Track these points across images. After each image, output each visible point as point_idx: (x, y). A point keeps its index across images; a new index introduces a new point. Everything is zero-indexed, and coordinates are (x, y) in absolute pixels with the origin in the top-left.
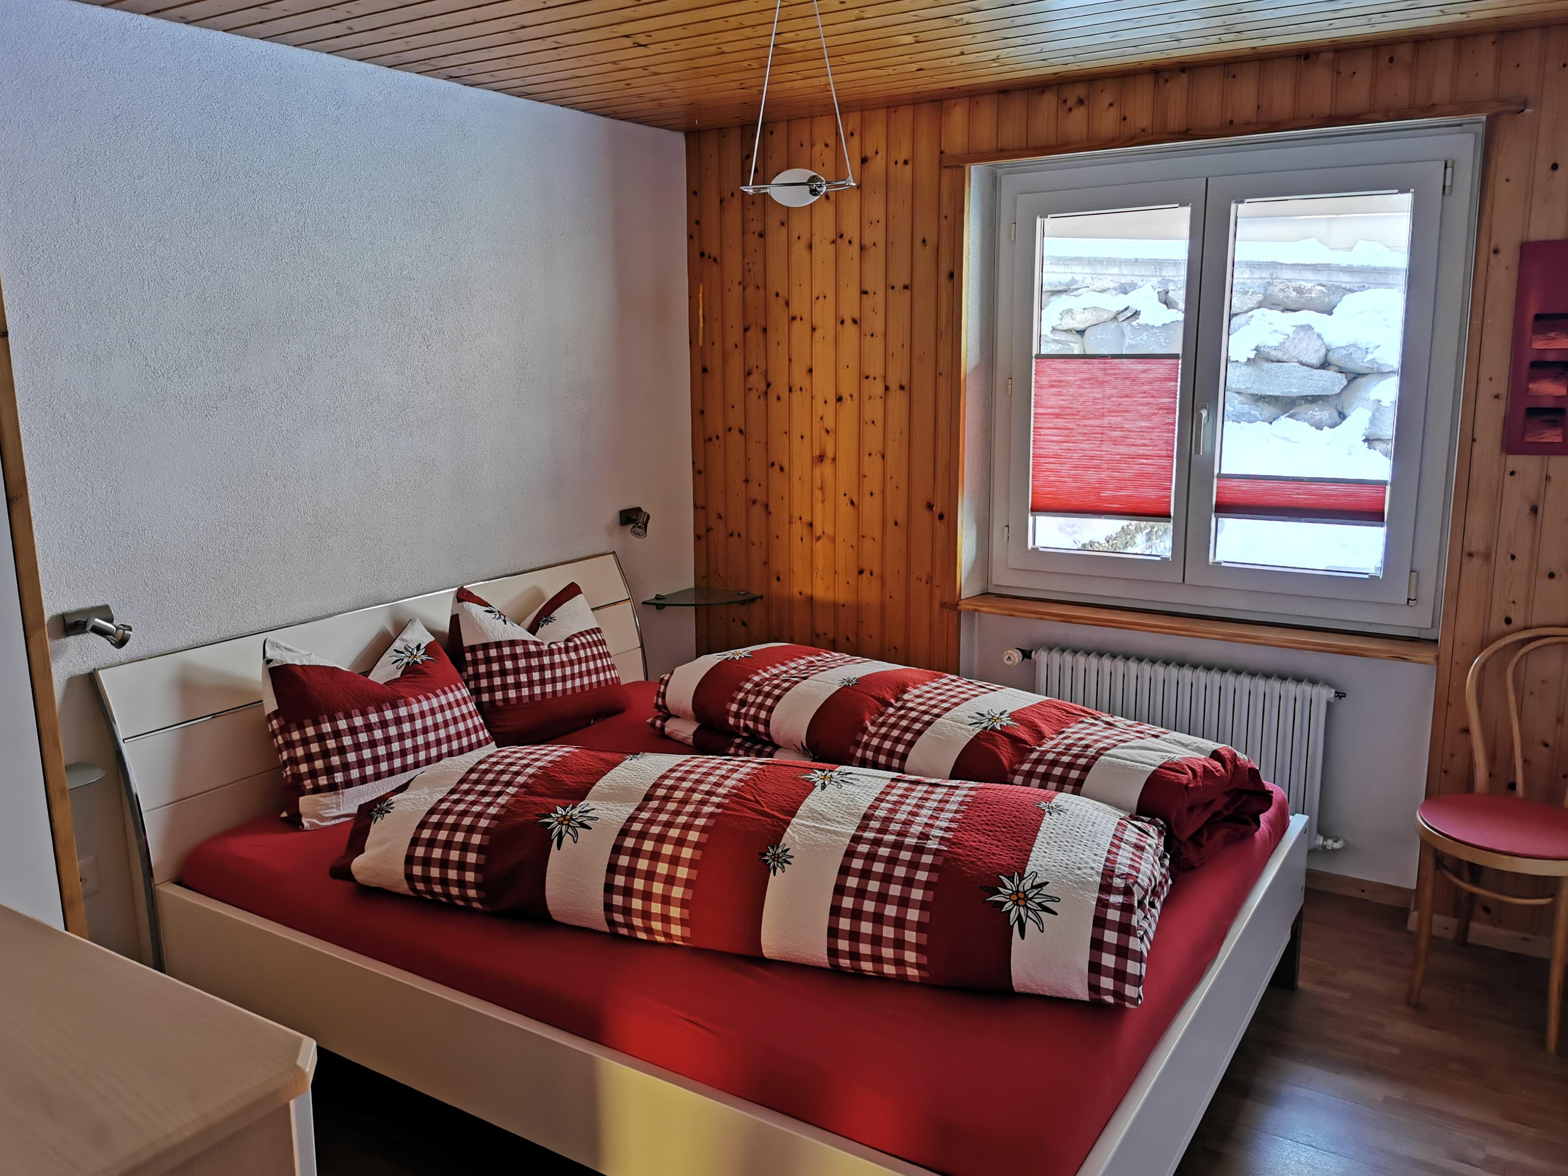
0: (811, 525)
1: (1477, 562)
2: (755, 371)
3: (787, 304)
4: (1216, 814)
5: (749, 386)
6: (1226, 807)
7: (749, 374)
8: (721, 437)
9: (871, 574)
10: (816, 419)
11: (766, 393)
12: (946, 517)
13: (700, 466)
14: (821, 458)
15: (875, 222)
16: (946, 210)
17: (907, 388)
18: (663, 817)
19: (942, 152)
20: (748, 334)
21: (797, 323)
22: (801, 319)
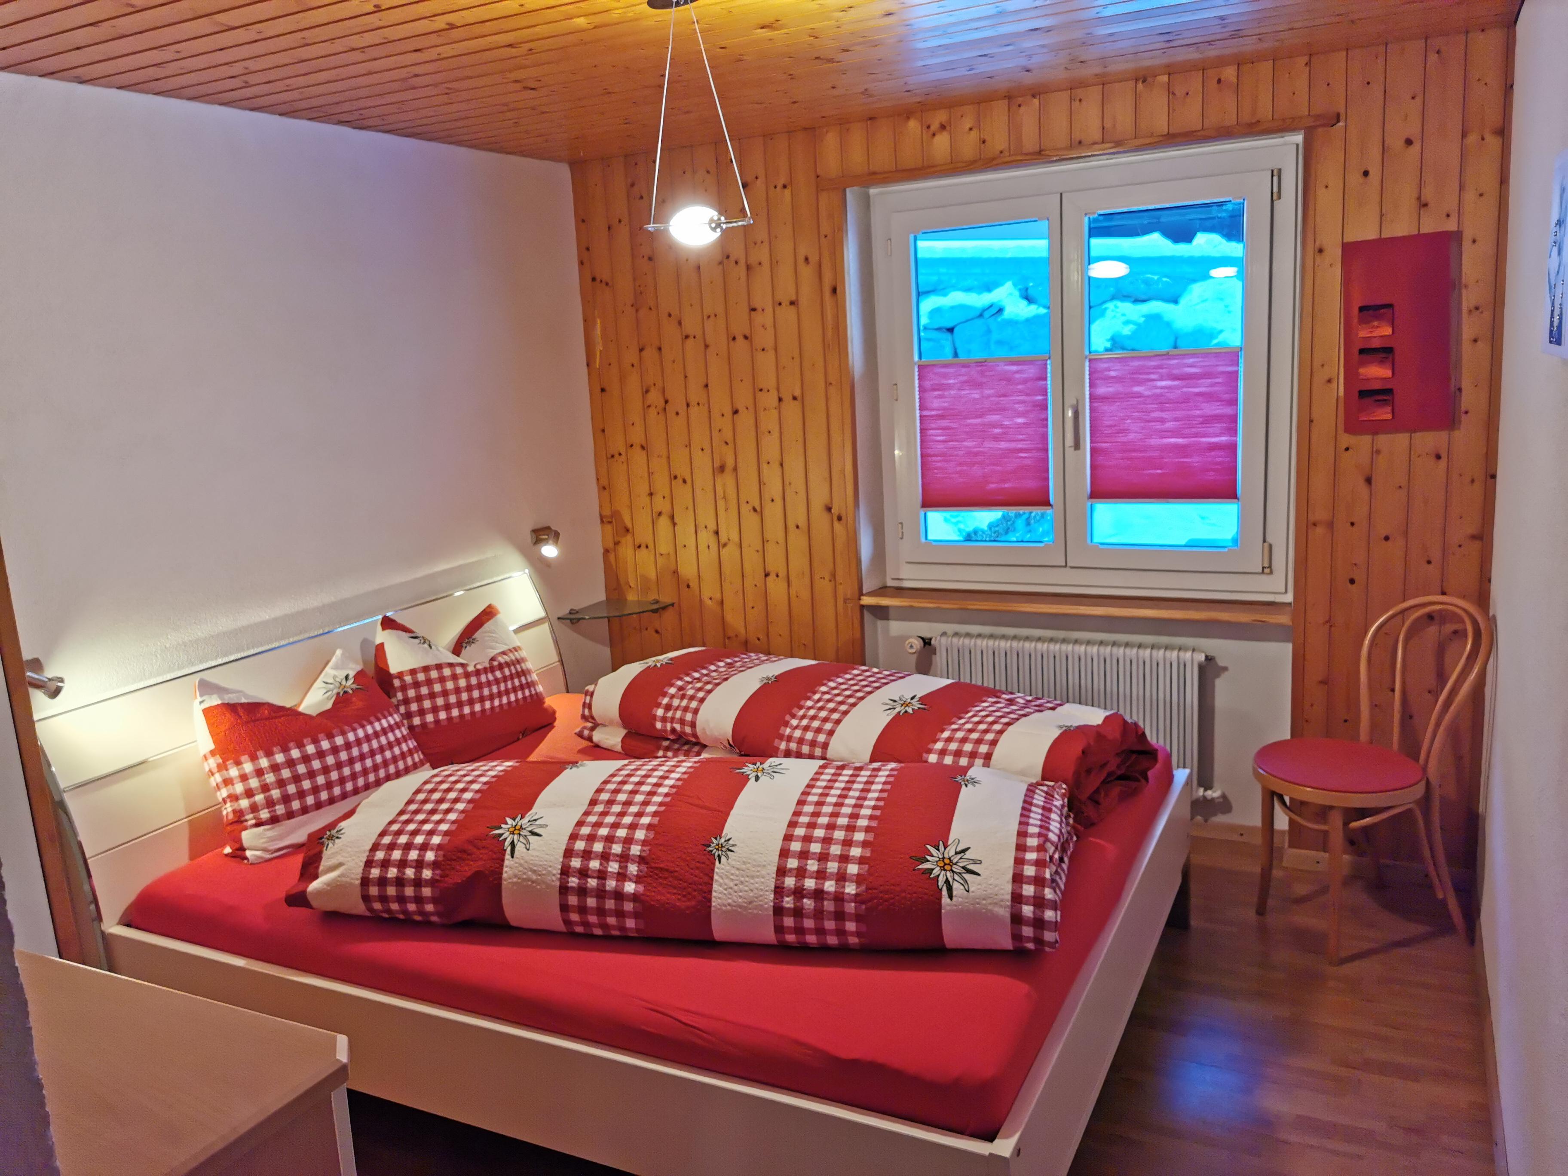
0: (717, 533)
1: (1320, 531)
2: (652, 389)
3: (680, 323)
4: (1110, 774)
5: (649, 403)
6: (1118, 767)
7: (647, 391)
8: (623, 454)
9: (777, 576)
10: (715, 434)
11: (665, 409)
12: (844, 518)
13: (604, 482)
14: (722, 469)
15: (759, 242)
16: (825, 228)
17: (799, 398)
18: (610, 819)
19: (818, 177)
20: (644, 353)
21: (690, 342)
22: (694, 337)
